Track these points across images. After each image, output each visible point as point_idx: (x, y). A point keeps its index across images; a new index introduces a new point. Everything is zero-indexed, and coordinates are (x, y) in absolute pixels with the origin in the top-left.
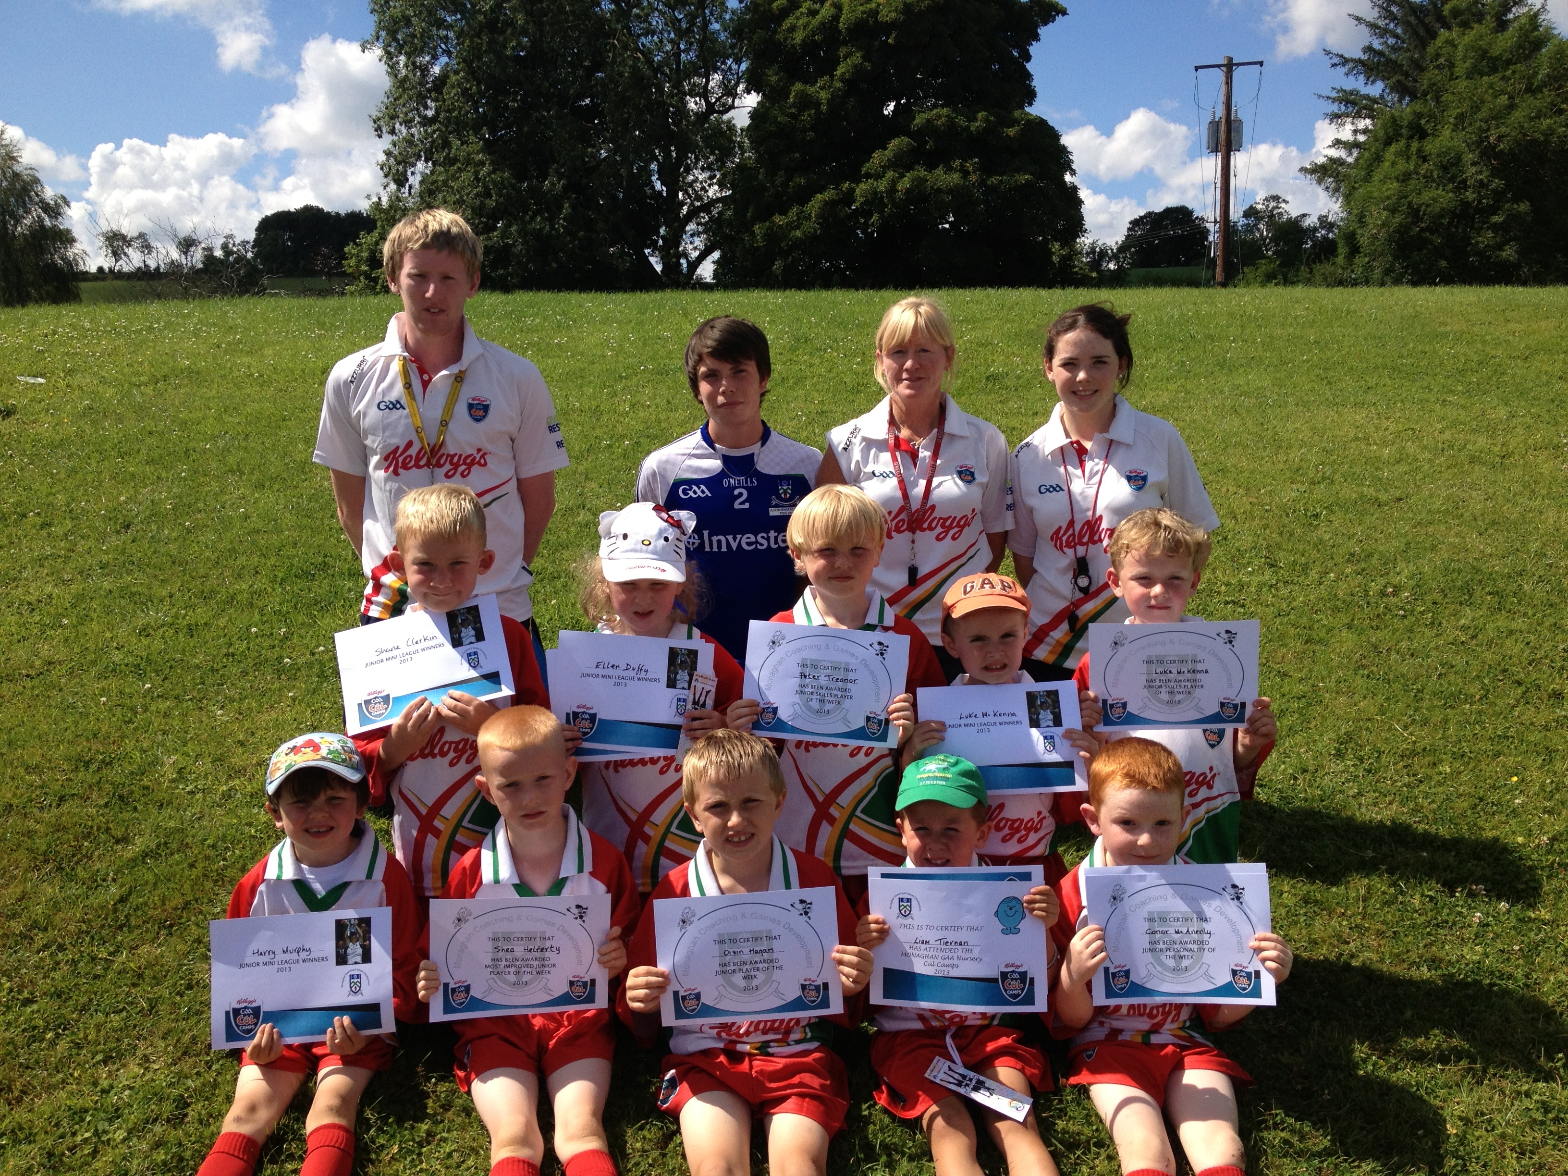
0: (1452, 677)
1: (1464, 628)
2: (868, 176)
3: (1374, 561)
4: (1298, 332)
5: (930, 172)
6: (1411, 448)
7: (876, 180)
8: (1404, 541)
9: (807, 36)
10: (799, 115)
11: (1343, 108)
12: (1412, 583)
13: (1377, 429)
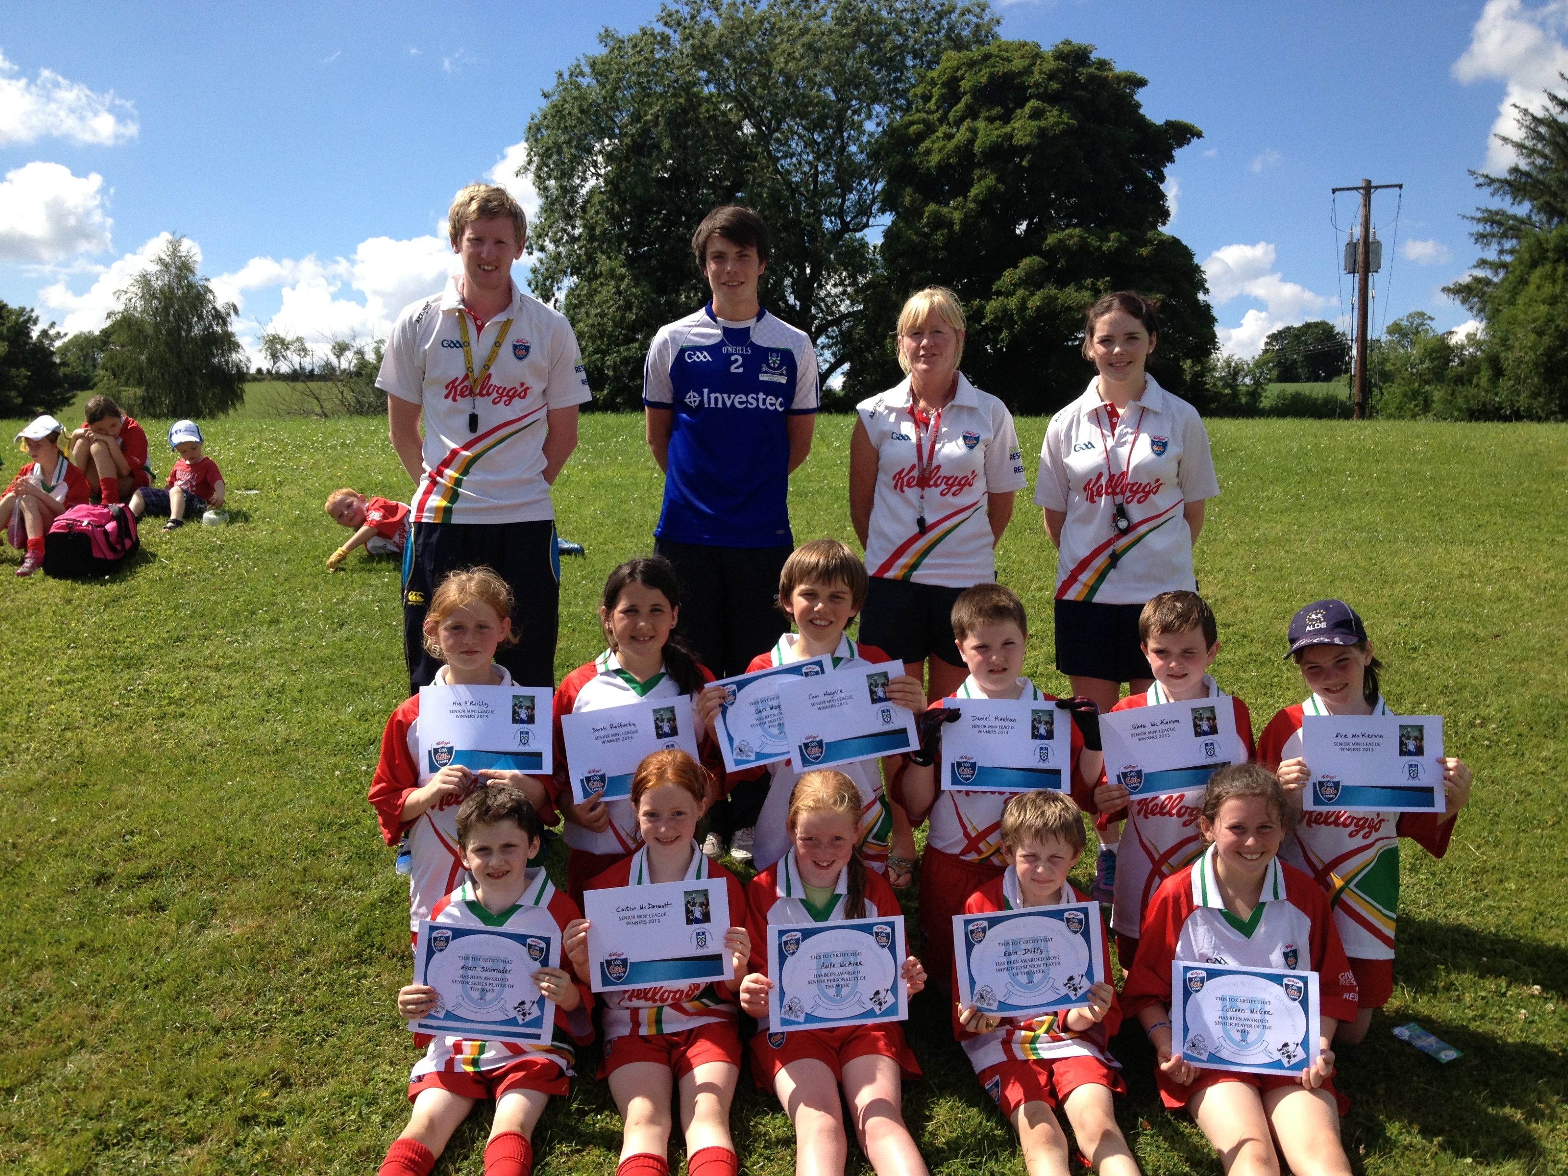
0: (1528, 804)
1: (1545, 760)
2: (999, 293)
3: (1467, 694)
4: (1415, 468)
5: (1061, 289)
6: (1514, 586)
7: (1007, 297)
8: (1496, 675)
9: (942, 160)
10: (932, 234)
11: (1488, 228)
12: (1500, 715)
13: (1483, 567)
